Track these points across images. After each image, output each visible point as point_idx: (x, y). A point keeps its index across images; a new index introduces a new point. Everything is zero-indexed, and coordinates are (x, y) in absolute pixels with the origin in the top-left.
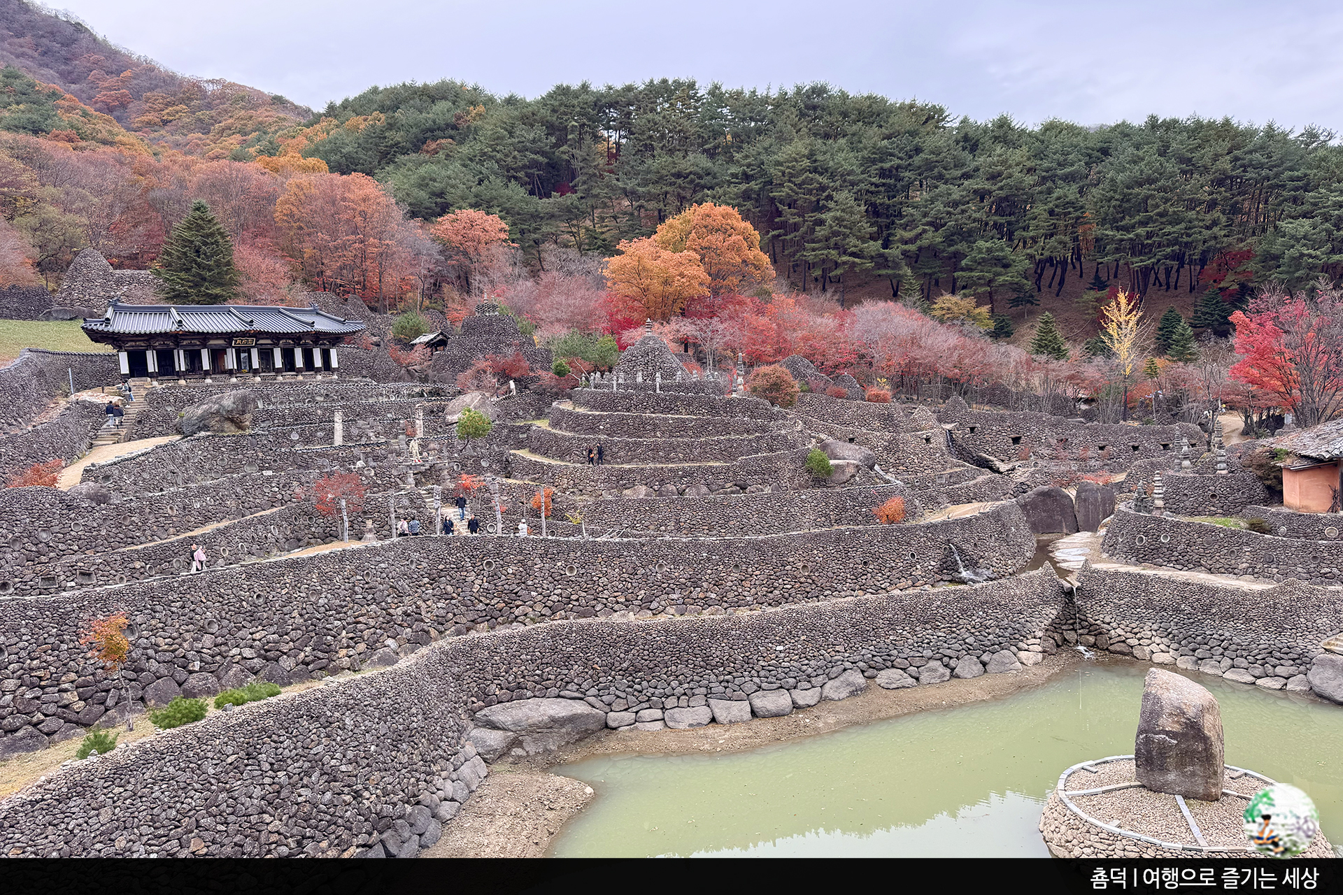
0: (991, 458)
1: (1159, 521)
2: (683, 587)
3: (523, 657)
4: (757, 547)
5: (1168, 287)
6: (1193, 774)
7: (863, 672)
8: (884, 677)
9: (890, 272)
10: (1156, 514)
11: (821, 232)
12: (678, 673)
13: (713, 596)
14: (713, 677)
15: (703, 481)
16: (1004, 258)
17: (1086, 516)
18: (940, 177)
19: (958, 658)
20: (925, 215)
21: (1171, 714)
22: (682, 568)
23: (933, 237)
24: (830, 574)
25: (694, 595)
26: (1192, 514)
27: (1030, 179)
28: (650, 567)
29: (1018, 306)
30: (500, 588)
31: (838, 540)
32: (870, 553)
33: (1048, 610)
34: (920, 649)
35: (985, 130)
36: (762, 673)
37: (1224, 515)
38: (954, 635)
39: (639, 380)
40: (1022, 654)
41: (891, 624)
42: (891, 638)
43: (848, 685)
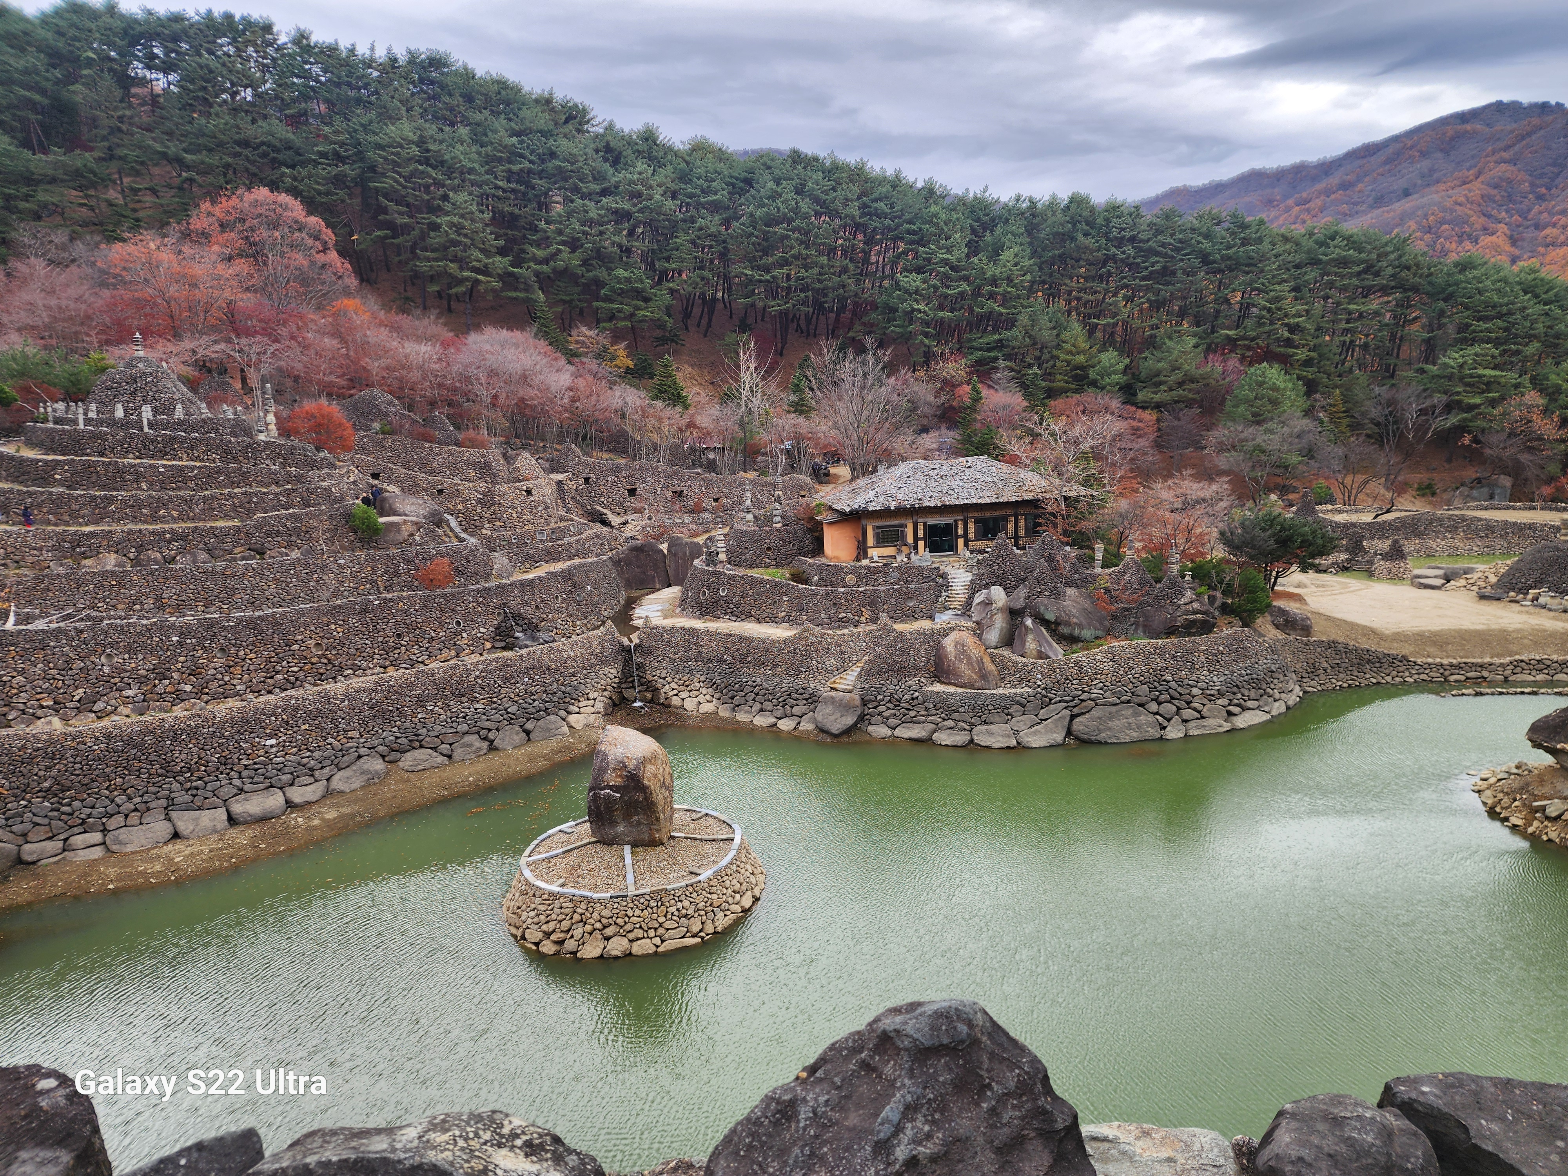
0: (605, 511)
1: (719, 574)
2: (141, 681)
4: (252, 624)
5: (808, 335)
6: (639, 823)
7: (383, 757)
8: (408, 760)
9: (521, 295)
10: (719, 568)
11: (435, 239)
12: (125, 786)
13: (188, 688)
14: (176, 786)
15: (201, 546)
16: (643, 290)
17: (676, 570)
18: (576, 190)
19: (498, 730)
20: (560, 232)
21: (614, 769)
22: (140, 657)
23: (569, 259)
24: (352, 651)
26: (751, 567)
27: (670, 204)
28: (93, 659)
29: (663, 345)
31: (364, 611)
32: (405, 623)
33: (607, 670)
34: (454, 724)
35: (630, 142)
36: (245, 773)
37: (777, 566)
38: (495, 705)
39: (119, 413)
40: (572, 719)
41: (421, 702)
42: (420, 716)
43: (362, 773)
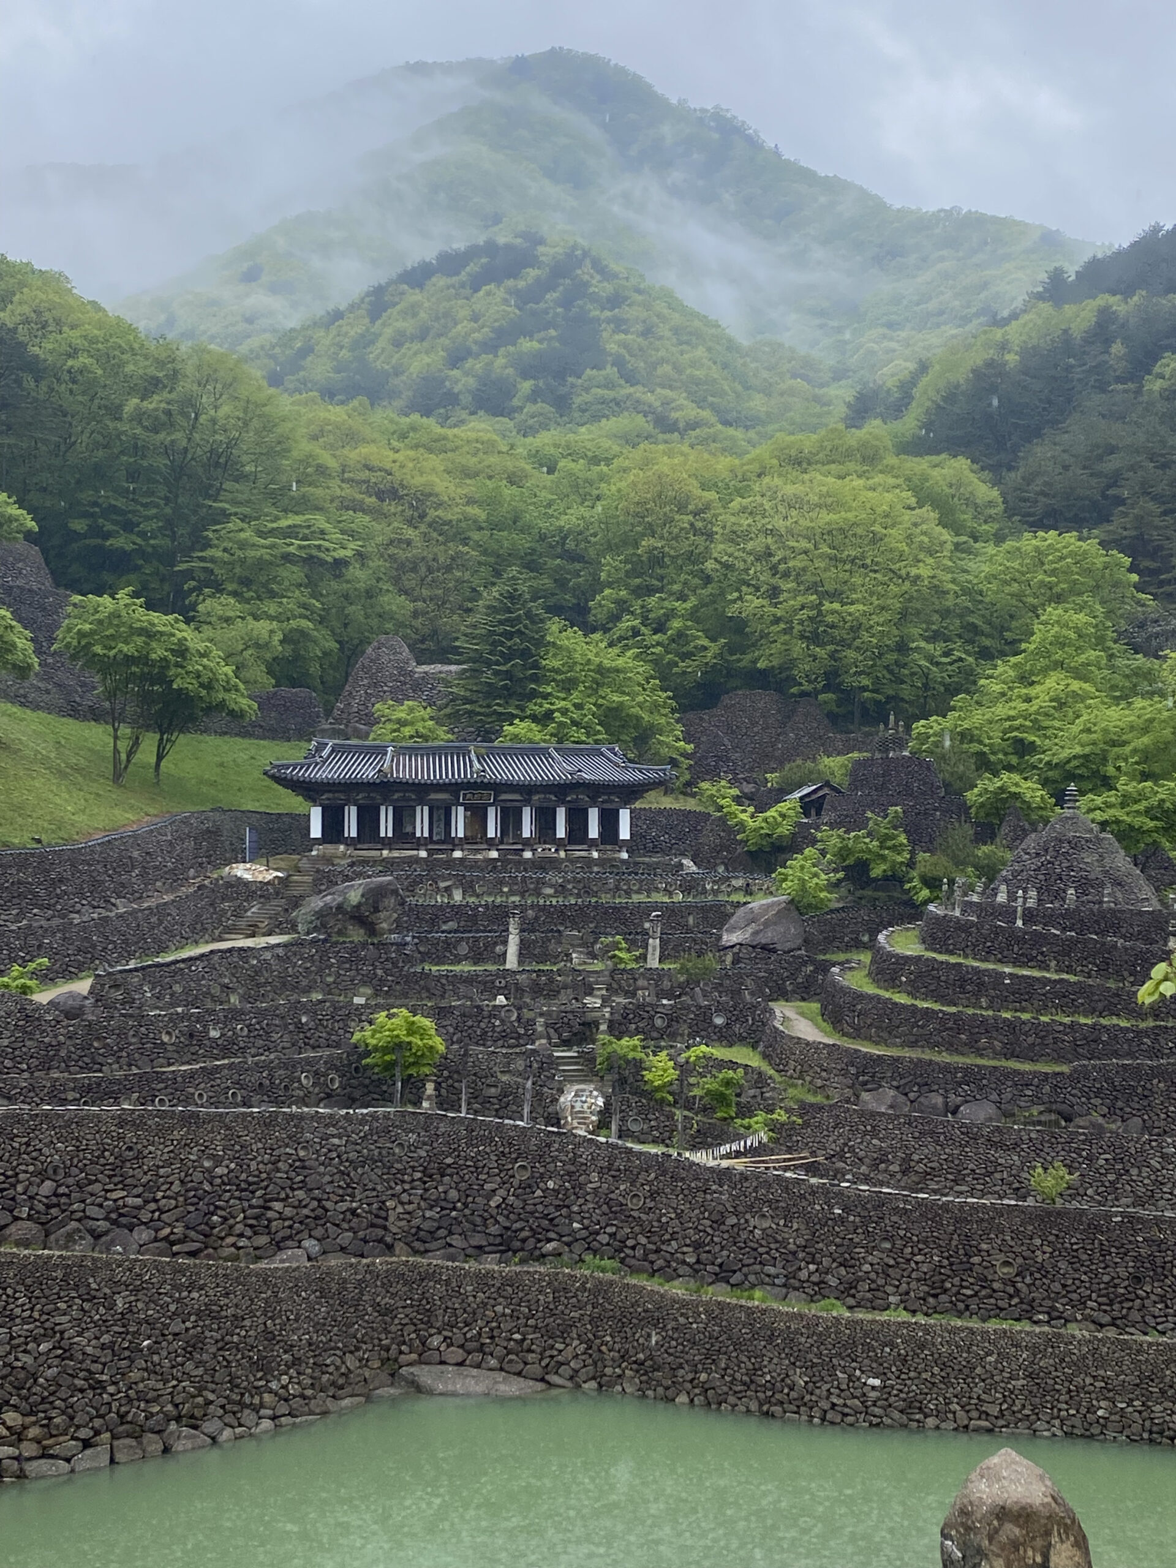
2: (790, 1258)
3: (499, 1309)
4: (932, 1214)
13: (835, 1282)
22: (795, 1226)
25: (803, 1275)
28: (748, 1216)
30: (529, 1208)
42: (1100, 1413)
